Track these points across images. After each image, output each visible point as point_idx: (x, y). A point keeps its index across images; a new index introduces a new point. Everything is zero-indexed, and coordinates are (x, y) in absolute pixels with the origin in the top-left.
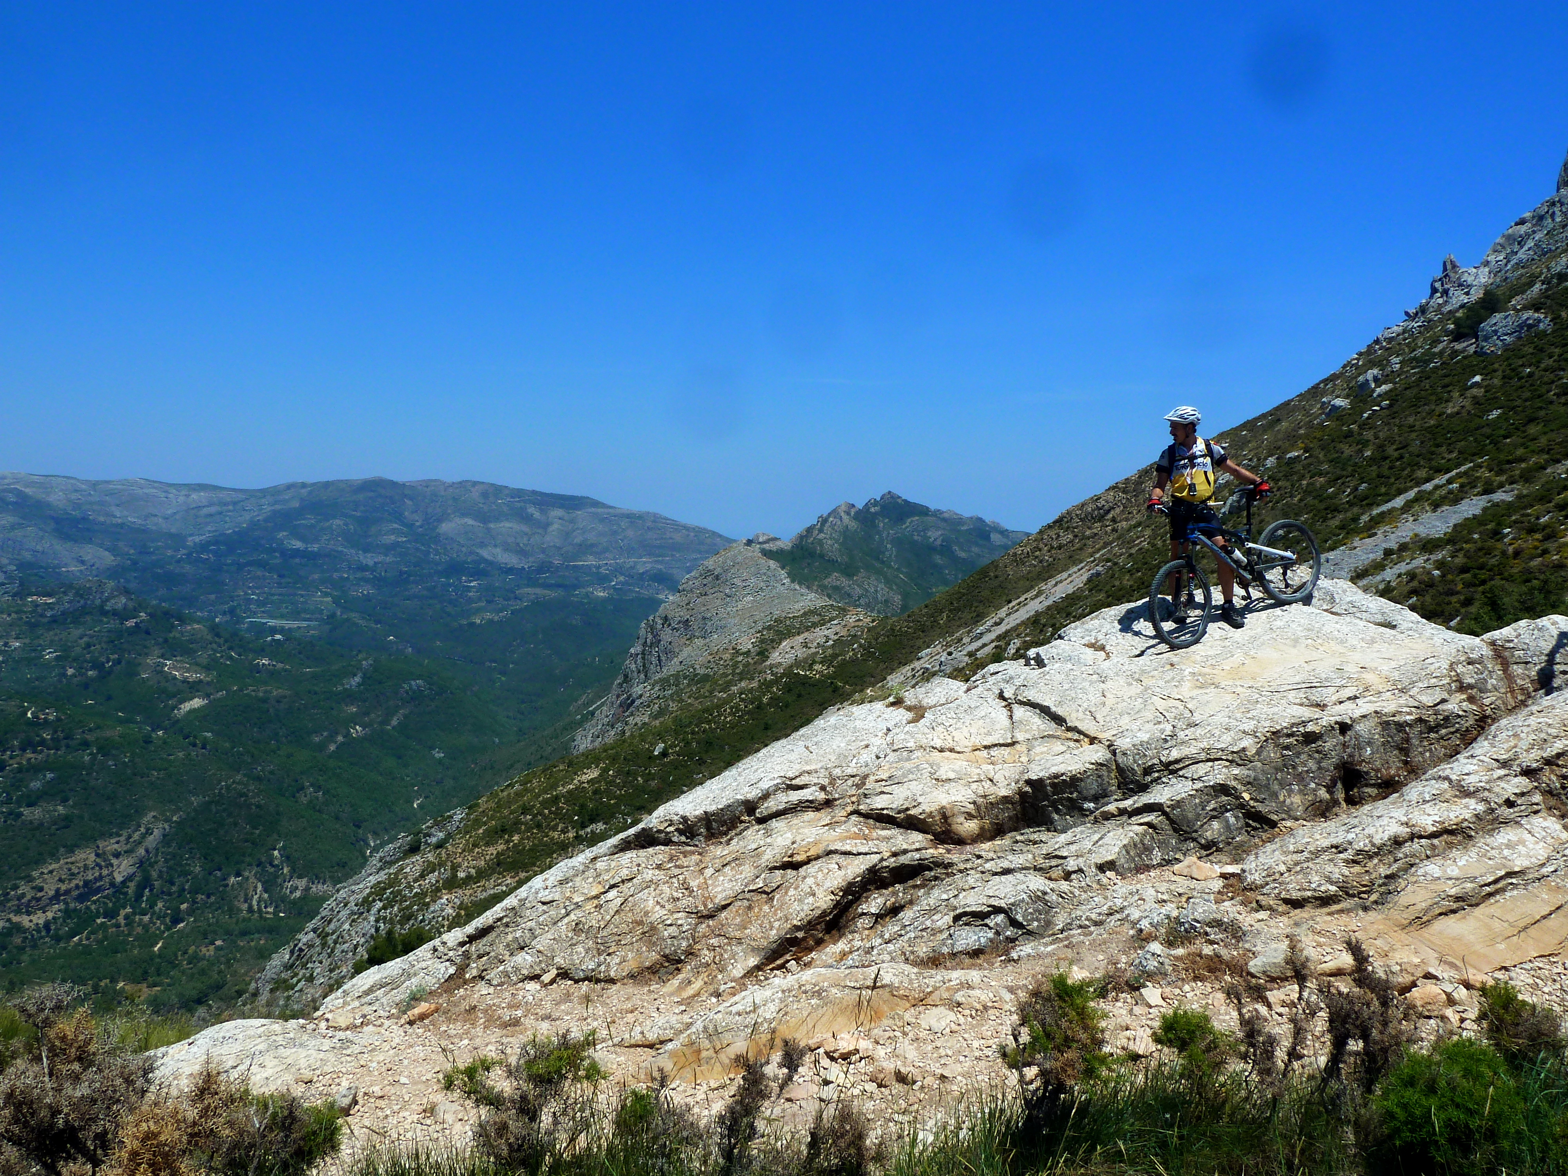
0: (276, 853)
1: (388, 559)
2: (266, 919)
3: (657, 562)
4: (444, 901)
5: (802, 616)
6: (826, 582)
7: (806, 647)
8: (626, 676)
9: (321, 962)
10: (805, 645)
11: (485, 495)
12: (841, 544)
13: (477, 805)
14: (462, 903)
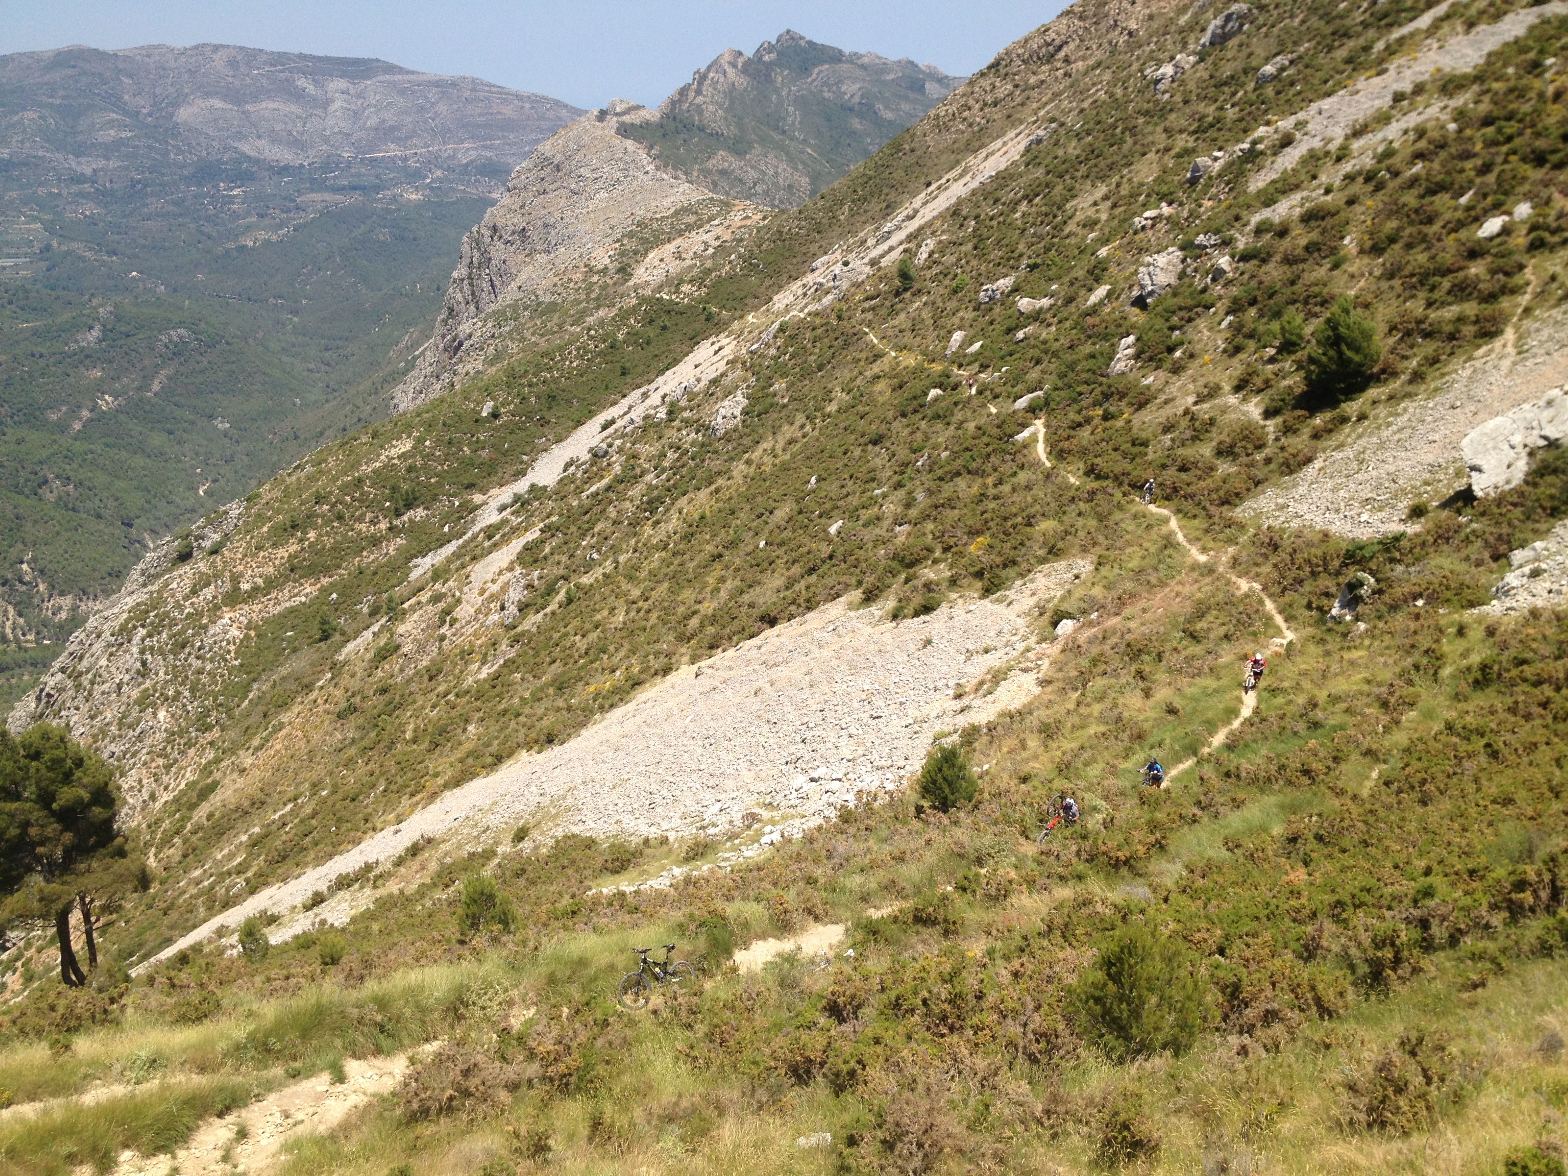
0: (25, 567)
1: (112, 164)
2: (26, 650)
3: (485, 147)
4: (226, 620)
5: (672, 216)
6: (709, 164)
7: (680, 258)
8: (451, 310)
9: (77, 709)
10: (678, 256)
11: (233, 63)
12: (727, 111)
13: (258, 496)
14: (250, 622)
